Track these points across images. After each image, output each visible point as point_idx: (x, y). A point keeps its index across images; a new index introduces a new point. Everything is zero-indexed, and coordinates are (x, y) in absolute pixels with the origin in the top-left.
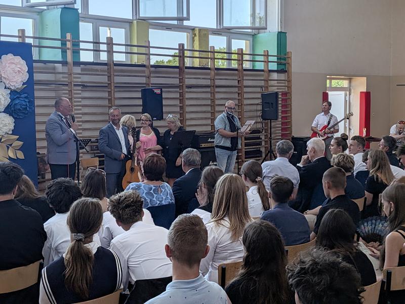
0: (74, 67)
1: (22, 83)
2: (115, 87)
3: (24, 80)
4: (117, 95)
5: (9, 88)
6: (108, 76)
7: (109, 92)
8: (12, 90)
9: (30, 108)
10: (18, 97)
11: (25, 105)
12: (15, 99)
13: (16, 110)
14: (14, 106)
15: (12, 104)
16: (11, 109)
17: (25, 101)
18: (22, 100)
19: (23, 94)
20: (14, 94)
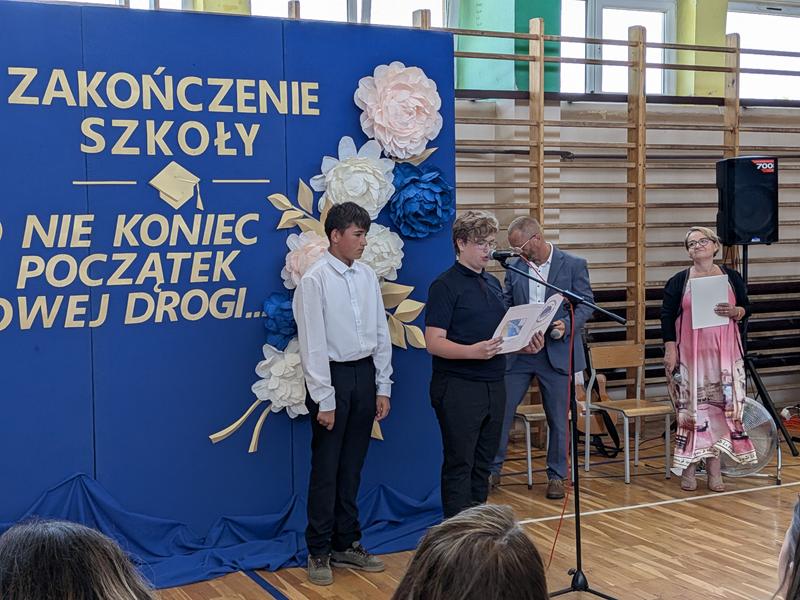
0: (547, 108)
1: (426, 142)
2: (647, 157)
3: (431, 134)
4: (653, 178)
5: (390, 157)
6: (630, 129)
7: (629, 169)
8: (400, 162)
9: (443, 211)
10: (414, 182)
11: (431, 202)
12: (407, 185)
13: (408, 217)
14: (403, 204)
15: (398, 200)
16: (395, 213)
17: (432, 192)
18: (424, 189)
19: (427, 172)
20: (403, 172)
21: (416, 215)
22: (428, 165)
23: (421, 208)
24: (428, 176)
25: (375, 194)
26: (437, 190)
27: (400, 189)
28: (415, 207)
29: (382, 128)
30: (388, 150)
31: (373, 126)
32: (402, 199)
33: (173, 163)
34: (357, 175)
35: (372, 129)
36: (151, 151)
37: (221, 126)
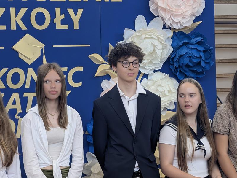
1: (194, 18)
3: (197, 12)
5: (170, 28)
8: (177, 31)
9: (206, 63)
10: (185, 44)
11: (197, 57)
12: (180, 46)
13: (182, 67)
14: (178, 59)
15: (175, 56)
16: (173, 64)
17: (198, 50)
18: (192, 48)
19: (195, 38)
20: (179, 38)
21: (188, 66)
22: (195, 32)
23: (191, 61)
24: (195, 40)
25: (159, 53)
26: (201, 49)
27: (176, 49)
28: (186, 61)
29: (164, 9)
30: (168, 23)
31: (157, 8)
32: (178, 56)
33: (27, 35)
34: (147, 40)
35: (156, 10)
36: (13, 27)
37: (58, 10)
